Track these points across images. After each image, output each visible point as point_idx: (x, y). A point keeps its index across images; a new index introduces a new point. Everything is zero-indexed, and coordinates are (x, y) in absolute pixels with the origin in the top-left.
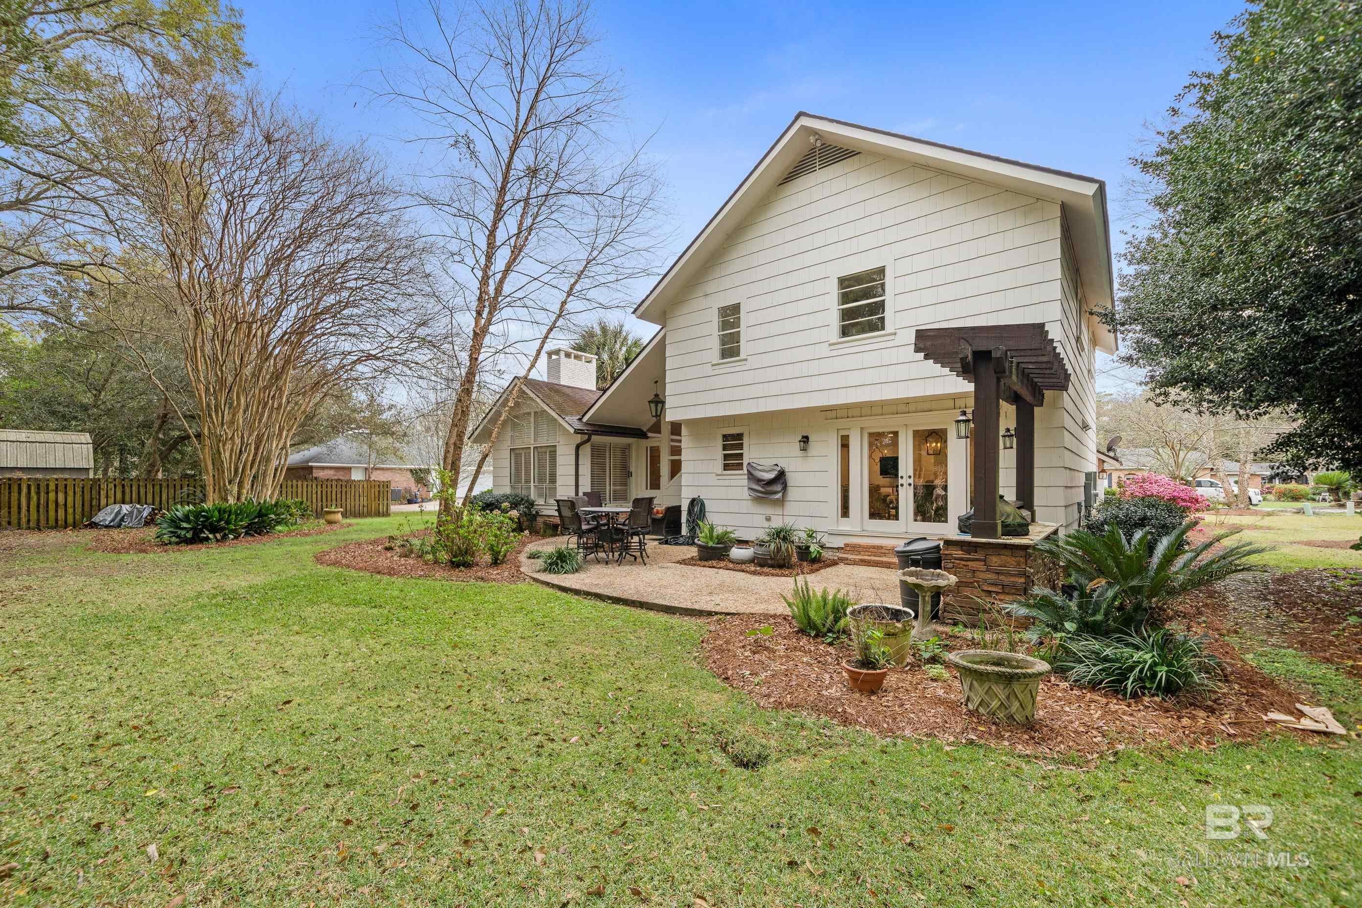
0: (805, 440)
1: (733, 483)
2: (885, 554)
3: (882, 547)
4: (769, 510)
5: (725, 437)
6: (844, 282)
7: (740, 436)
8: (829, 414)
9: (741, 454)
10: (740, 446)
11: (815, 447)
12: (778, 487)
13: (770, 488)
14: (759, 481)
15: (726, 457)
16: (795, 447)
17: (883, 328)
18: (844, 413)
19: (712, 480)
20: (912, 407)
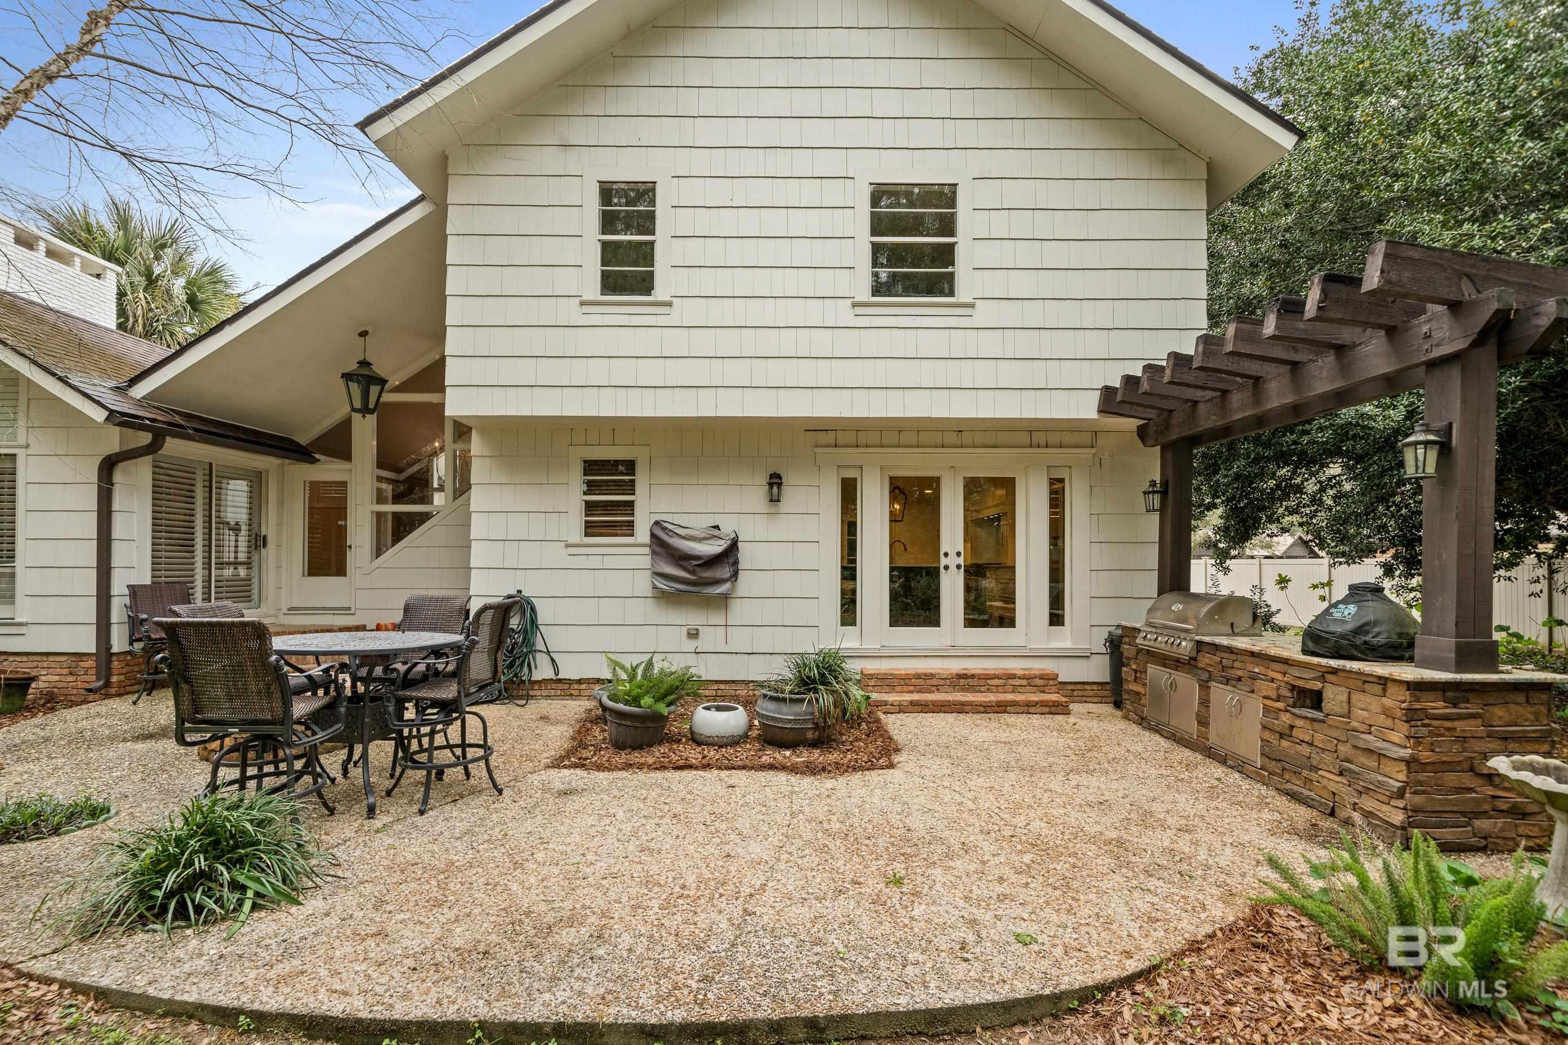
0: (775, 481)
1: (609, 562)
2: (938, 688)
3: (932, 676)
4: (693, 618)
5: (591, 467)
6: (879, 194)
7: (630, 466)
8: (822, 437)
9: (631, 504)
10: (630, 487)
11: (793, 497)
12: (725, 572)
13: (707, 574)
14: (681, 558)
15: (590, 507)
16: (757, 495)
17: (951, 293)
18: (850, 437)
19: (558, 555)
20: (967, 438)
